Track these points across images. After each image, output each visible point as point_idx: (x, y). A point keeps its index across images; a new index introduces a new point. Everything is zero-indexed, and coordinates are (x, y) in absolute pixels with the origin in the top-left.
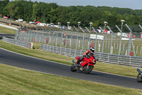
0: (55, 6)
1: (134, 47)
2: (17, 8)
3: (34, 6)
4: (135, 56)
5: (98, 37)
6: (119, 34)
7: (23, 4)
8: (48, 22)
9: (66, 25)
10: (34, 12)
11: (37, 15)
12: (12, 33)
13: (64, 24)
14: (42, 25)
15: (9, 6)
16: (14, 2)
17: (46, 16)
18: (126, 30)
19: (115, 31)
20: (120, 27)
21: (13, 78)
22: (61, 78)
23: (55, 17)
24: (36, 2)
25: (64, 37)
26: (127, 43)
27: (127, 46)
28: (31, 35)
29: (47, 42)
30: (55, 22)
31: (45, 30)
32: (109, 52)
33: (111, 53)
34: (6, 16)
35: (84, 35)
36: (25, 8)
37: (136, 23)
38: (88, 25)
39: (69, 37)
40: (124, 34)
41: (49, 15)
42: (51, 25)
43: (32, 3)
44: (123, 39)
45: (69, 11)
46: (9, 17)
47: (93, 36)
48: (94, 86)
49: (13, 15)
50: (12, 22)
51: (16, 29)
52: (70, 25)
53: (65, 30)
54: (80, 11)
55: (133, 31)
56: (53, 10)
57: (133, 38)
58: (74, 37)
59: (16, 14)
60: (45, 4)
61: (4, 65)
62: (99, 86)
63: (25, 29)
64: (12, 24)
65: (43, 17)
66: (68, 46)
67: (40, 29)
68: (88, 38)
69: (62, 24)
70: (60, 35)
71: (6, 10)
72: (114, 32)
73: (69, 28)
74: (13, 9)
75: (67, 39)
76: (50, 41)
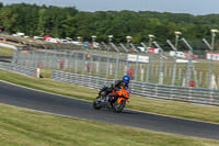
0: (73, 11)
1: (195, 73)
2: (15, 15)
3: (42, 11)
4: (197, 87)
5: (140, 58)
6: (172, 53)
7: (24, 9)
8: (63, 36)
9: (90, 40)
10: (41, 22)
11: (46, 26)
12: (8, 53)
13: (87, 39)
14: (53, 40)
15: (2, 13)
16: (11, 7)
17: (60, 27)
18: (183, 48)
19: (167, 48)
20: (173, 43)
21: (10, 122)
22: (83, 122)
23: (73, 29)
24: (44, 7)
25: (87, 59)
26: (184, 67)
27: (184, 71)
28: (37, 57)
29: (62, 67)
30: (73, 37)
31: (58, 49)
32: (157, 82)
33: (161, 83)
35: (118, 56)
36: (28, 16)
37: (198, 37)
38: (124, 41)
39: (95, 59)
40: (180, 54)
41: (64, 26)
42: (68, 41)
43: (38, 8)
44: (178, 61)
45: (94, 20)
46: (3, 30)
47: (132, 57)
48: (135, 134)
49: (9, 26)
50: (8, 36)
52: (96, 41)
53: (89, 48)
54: (112, 19)
55: (194, 48)
56: (70, 18)
57: (194, 59)
58: (103, 59)
59: (14, 25)
60: (58, 9)
62: (142, 133)
63: (27, 47)
64: (8, 40)
65: (55, 29)
66: (94, 73)
67: (50, 47)
68: (124, 61)
69: (85, 40)
70: (81, 56)
72: (165, 50)
73: (96, 45)
74: (9, 17)
75: (92, 62)
76: (66, 66)
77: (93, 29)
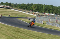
0: (52, 6)
2: (36, 7)
3: (44, 6)
7: (39, 5)
8: (50, 13)
10: (44, 9)
11: (45, 10)
13: (56, 14)
14: (47, 14)
15: (33, 6)
16: (35, 5)
17: (49, 10)
21: (35, 36)
22: (55, 36)
23: (52, 11)
24: (44, 5)
25: (56, 19)
28: (43, 18)
29: (49, 21)
30: (52, 13)
31: (48, 16)
34: (32, 10)
36: (40, 7)
39: (58, 19)
42: (51, 14)
43: (43, 5)
45: (58, 9)
46: (33, 11)
49: (35, 10)
50: (34, 13)
51: (36, 16)
52: (59, 14)
56: (51, 8)
59: (36, 10)
60: (48, 6)
61: (31, 31)
63: (40, 16)
64: (34, 14)
65: (47, 11)
66: (58, 23)
67: (46, 16)
69: (55, 14)
70: (54, 18)
71: (31, 8)
73: (58, 15)
74: (35, 7)
75: (57, 20)
76: (50, 21)
77: (58, 11)
